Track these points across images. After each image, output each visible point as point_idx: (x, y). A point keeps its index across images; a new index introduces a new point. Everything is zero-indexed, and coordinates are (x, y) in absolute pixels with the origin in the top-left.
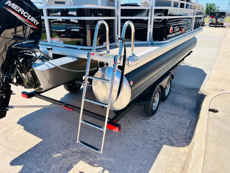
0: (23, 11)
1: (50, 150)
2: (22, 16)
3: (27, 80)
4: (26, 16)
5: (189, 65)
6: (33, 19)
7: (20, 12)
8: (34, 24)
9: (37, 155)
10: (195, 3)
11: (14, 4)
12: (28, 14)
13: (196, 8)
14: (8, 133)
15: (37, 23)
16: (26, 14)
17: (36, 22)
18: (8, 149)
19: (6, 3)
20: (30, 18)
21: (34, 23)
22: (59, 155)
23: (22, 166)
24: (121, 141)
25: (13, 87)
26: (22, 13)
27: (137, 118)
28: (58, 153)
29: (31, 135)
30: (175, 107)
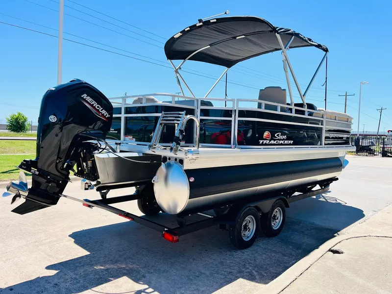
0: (96, 104)
1: (93, 262)
2: (94, 108)
3: (87, 171)
4: (98, 109)
5: (343, 203)
6: (104, 112)
7: (93, 104)
8: (105, 117)
9: (77, 264)
10: (323, 110)
11: (89, 97)
12: (100, 107)
13: (325, 117)
14: (55, 243)
15: (108, 116)
16: (98, 107)
17: (106, 115)
18: (49, 256)
19: (82, 96)
20: (101, 110)
21: (105, 115)
22: (102, 268)
23: (57, 271)
24: (184, 266)
25: (72, 175)
26: (94, 106)
27: (220, 249)
28: (102, 266)
29: (80, 247)
30: (284, 245)
